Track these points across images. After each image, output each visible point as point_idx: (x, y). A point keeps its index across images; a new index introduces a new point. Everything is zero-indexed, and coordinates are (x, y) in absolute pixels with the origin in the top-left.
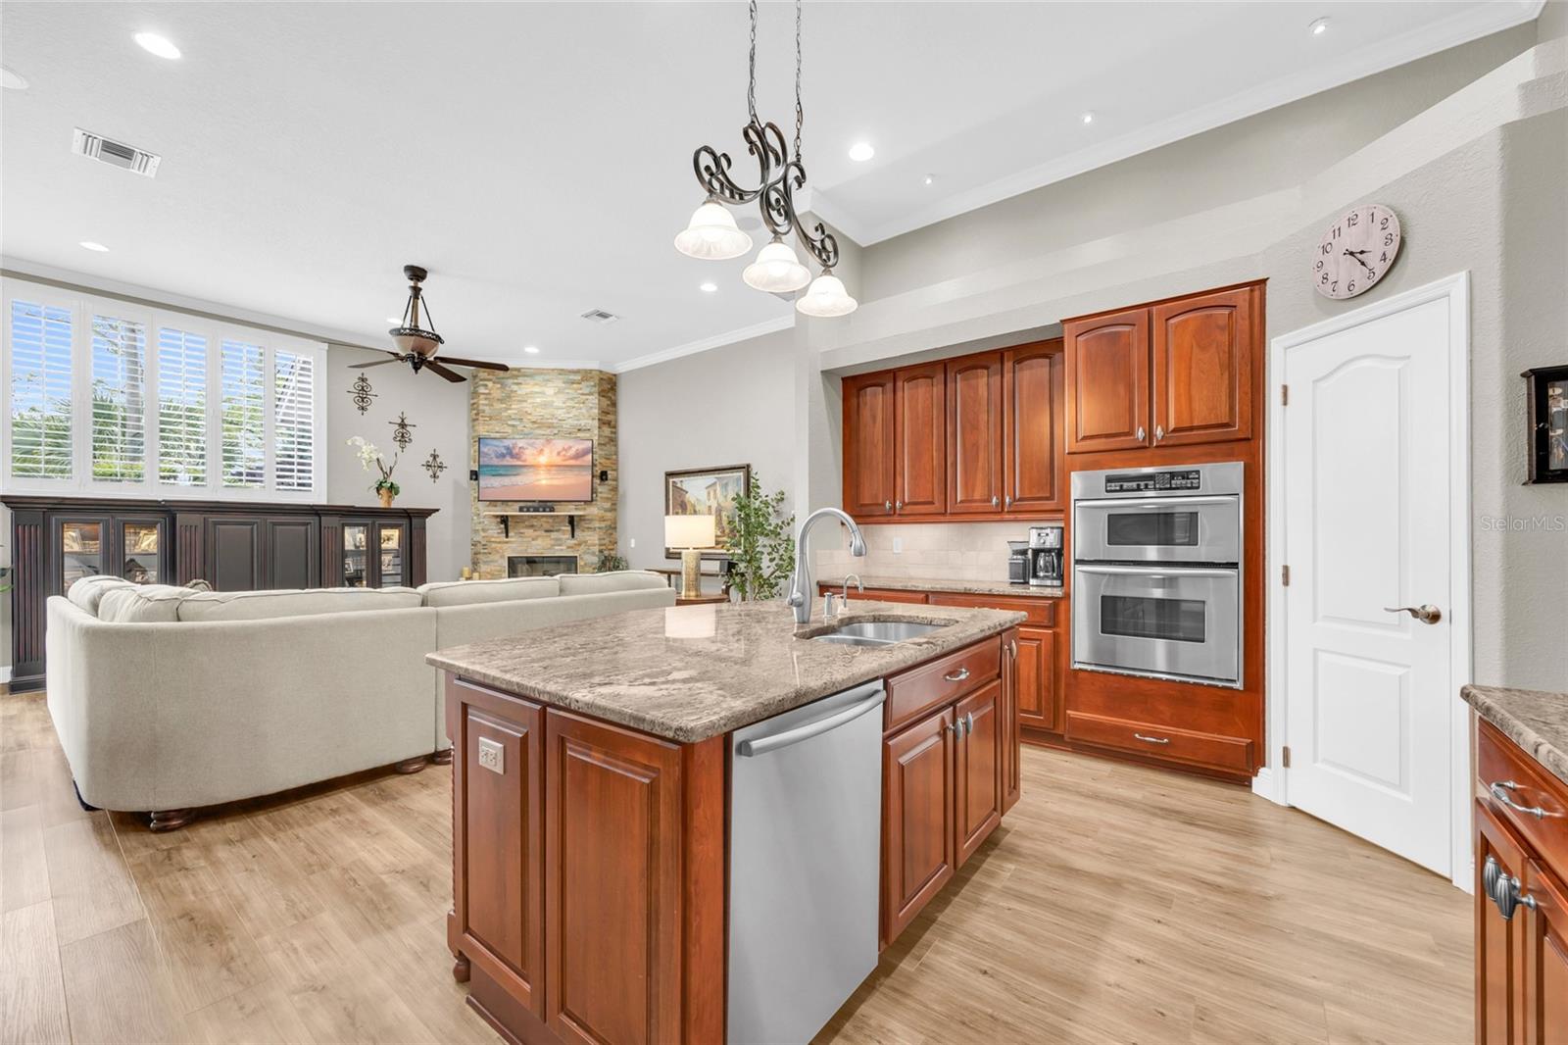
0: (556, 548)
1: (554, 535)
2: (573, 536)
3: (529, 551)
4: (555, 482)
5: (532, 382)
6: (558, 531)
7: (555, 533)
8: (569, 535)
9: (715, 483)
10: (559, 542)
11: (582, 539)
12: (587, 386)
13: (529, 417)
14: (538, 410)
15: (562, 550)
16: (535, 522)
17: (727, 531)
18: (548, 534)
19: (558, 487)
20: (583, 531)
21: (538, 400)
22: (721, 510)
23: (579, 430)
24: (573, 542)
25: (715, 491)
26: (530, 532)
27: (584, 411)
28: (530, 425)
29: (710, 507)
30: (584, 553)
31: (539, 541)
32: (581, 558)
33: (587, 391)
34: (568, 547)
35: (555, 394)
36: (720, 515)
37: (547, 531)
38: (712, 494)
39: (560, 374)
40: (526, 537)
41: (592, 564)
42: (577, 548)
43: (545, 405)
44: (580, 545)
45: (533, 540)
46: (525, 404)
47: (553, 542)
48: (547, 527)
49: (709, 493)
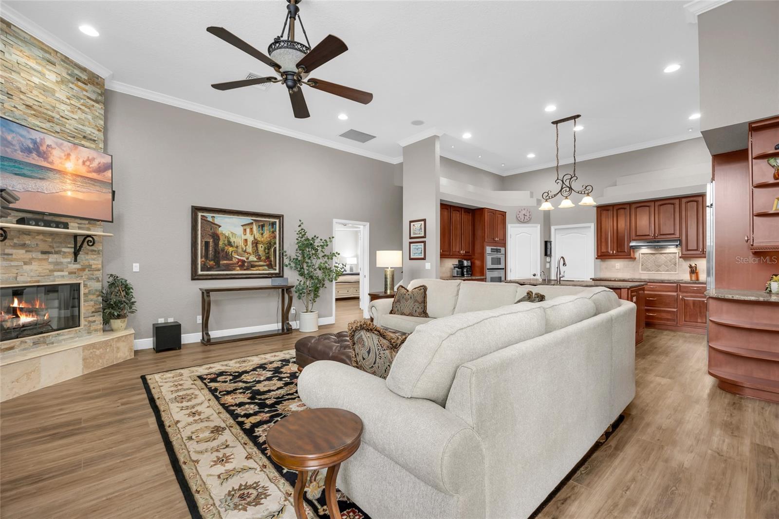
0: (56, 274)
1: (53, 258)
2: (76, 260)
3: (19, 278)
4: (80, 196)
5: (27, 53)
6: (56, 253)
7: (55, 256)
8: (70, 259)
9: (252, 223)
10: (59, 267)
11: (86, 263)
12: (94, 92)
13: (22, 97)
14: (35, 92)
15: (63, 276)
16: (27, 240)
17: (263, 258)
18: (45, 256)
19: (81, 201)
20: (87, 254)
21: (36, 80)
22: (257, 243)
23: (84, 137)
24: (77, 266)
25: (251, 229)
26: (20, 253)
27: (90, 117)
28: (22, 108)
29: (246, 240)
30: (90, 279)
31: (35, 266)
32: (85, 286)
33: (94, 97)
34: (70, 273)
35: (57, 82)
36: (256, 246)
37: (43, 253)
38: (248, 230)
39: (64, 61)
40: (16, 260)
41: (96, 290)
42: (82, 273)
43: (44, 90)
44: (83, 269)
45: (25, 263)
46: (14, 76)
47: (51, 267)
48: (44, 247)
49: (245, 230)
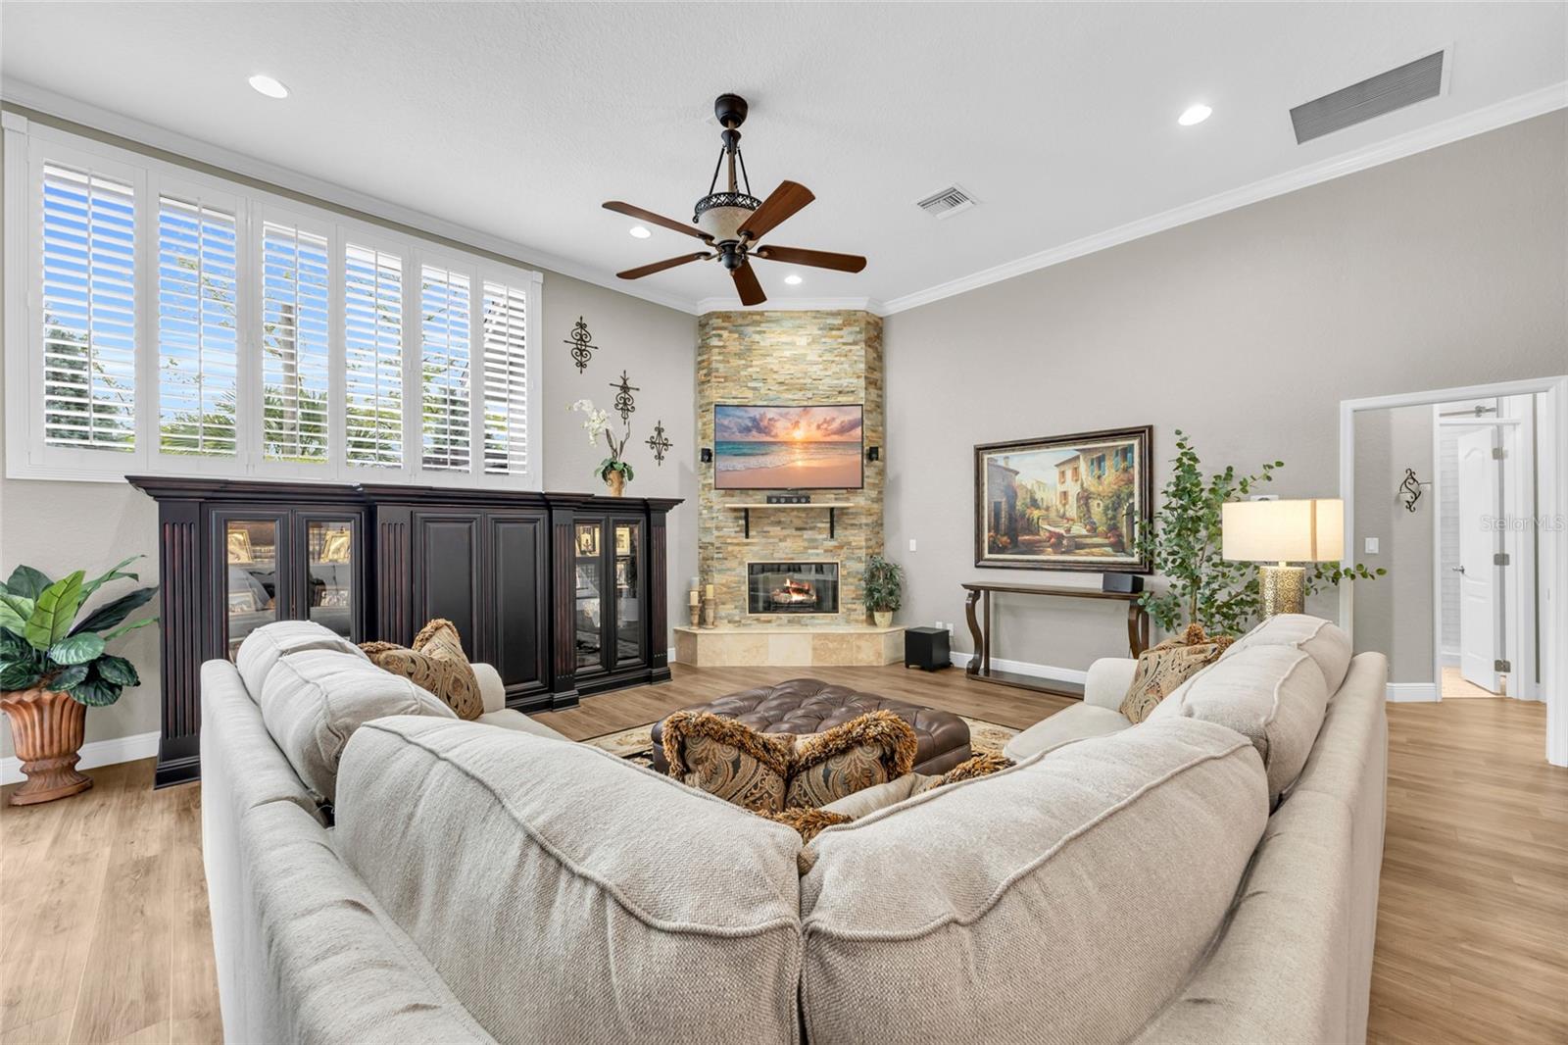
0: (810, 551)
1: (807, 534)
2: (832, 536)
3: (775, 555)
4: (814, 464)
5: (779, 329)
6: (811, 529)
7: (810, 532)
8: (826, 535)
9: (1078, 457)
10: (815, 544)
11: (845, 540)
12: (851, 333)
13: (775, 376)
14: (787, 366)
15: (817, 555)
16: (783, 517)
17: (1102, 529)
18: (799, 533)
19: (819, 469)
20: (846, 529)
21: (787, 354)
22: (1087, 498)
23: (840, 392)
24: (833, 543)
25: (1076, 470)
26: (776, 530)
27: (846, 366)
28: (776, 387)
29: (1065, 494)
30: (847, 558)
31: (788, 543)
32: (843, 566)
33: (850, 339)
34: (826, 551)
35: (809, 344)
36: (1087, 504)
37: (798, 529)
38: (1069, 473)
39: (815, 318)
40: (772, 537)
41: (858, 573)
42: (839, 551)
43: (795, 360)
44: (841, 547)
45: (781, 540)
46: (769, 359)
47: (806, 544)
48: (798, 523)
49: (1063, 473)
